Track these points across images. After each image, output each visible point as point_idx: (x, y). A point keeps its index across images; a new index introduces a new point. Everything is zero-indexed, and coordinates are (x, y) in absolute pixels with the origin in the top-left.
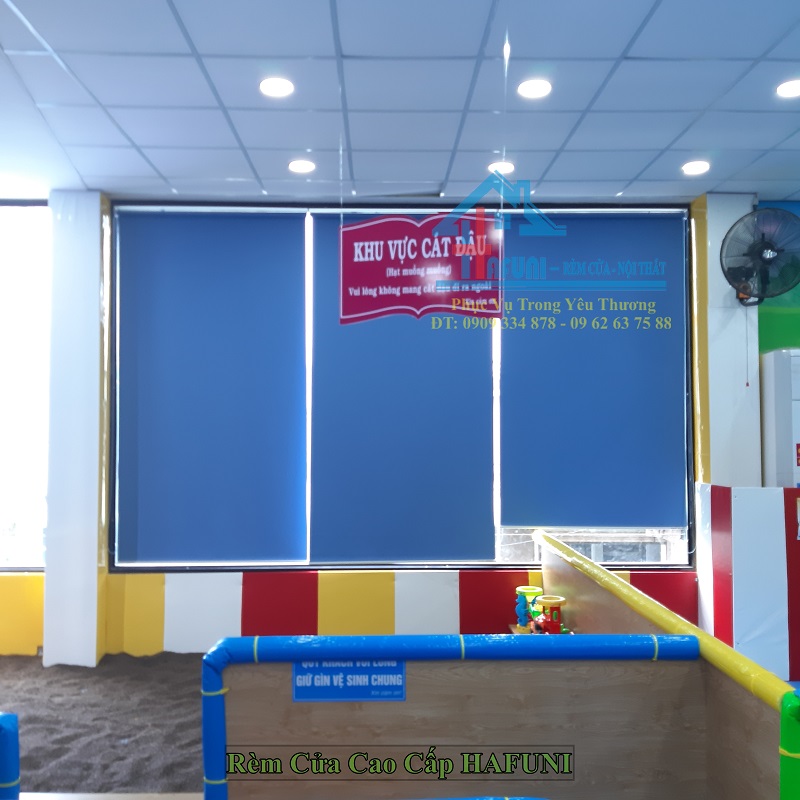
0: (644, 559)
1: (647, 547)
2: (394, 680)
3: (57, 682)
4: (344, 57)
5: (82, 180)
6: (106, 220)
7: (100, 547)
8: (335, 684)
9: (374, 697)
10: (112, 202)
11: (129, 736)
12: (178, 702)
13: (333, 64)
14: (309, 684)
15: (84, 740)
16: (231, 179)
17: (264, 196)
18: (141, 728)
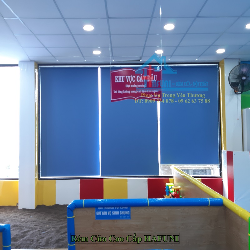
0: (206, 174)
1: (207, 170)
2: (127, 213)
3: (23, 214)
4: (109, 18)
5: (29, 58)
6: (36, 70)
7: (36, 172)
8: (109, 214)
9: (121, 218)
10: (38, 65)
11: (45, 231)
12: (60, 220)
13: (106, 20)
14: (100, 214)
15: (31, 232)
16: (75, 57)
17: (85, 62)
18: (49, 228)
